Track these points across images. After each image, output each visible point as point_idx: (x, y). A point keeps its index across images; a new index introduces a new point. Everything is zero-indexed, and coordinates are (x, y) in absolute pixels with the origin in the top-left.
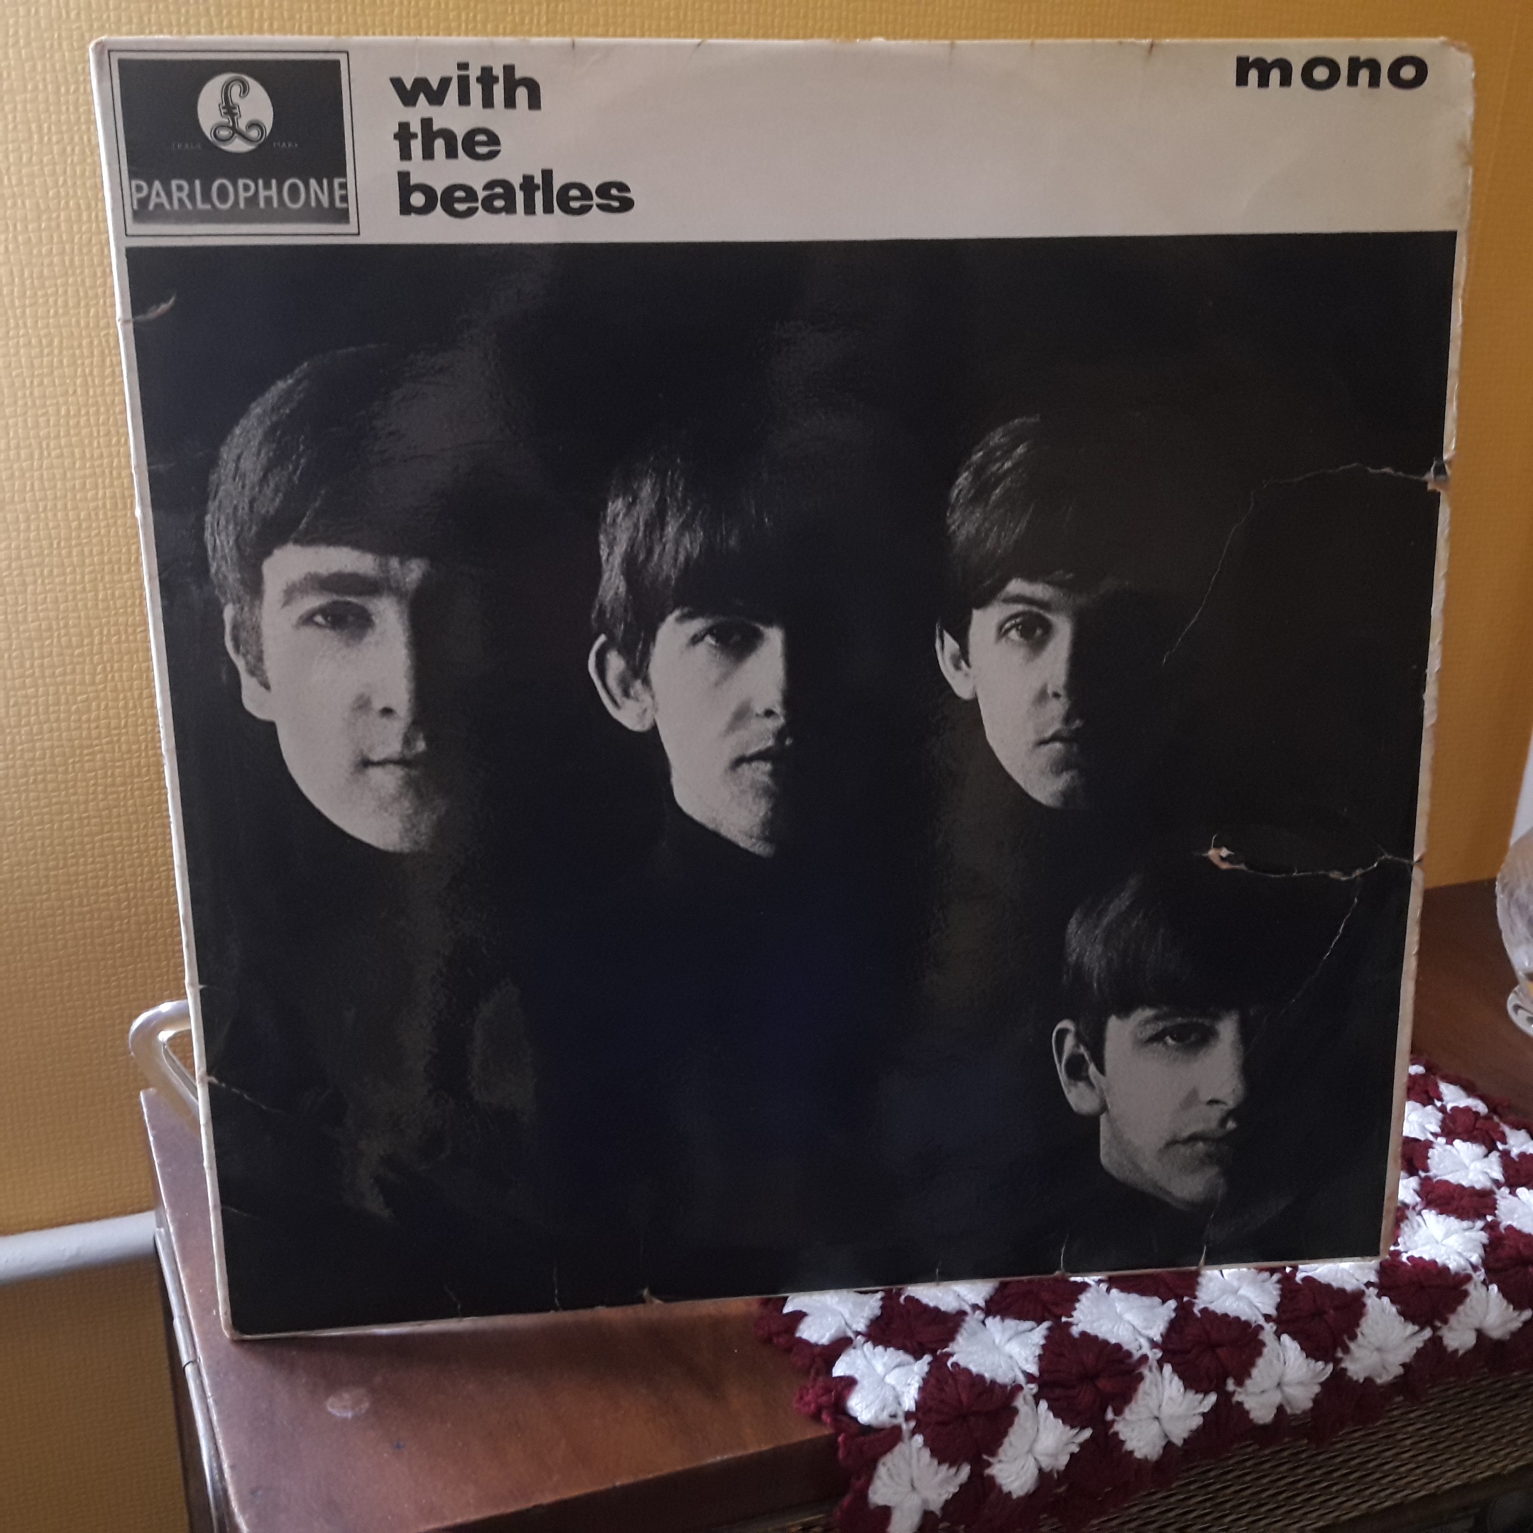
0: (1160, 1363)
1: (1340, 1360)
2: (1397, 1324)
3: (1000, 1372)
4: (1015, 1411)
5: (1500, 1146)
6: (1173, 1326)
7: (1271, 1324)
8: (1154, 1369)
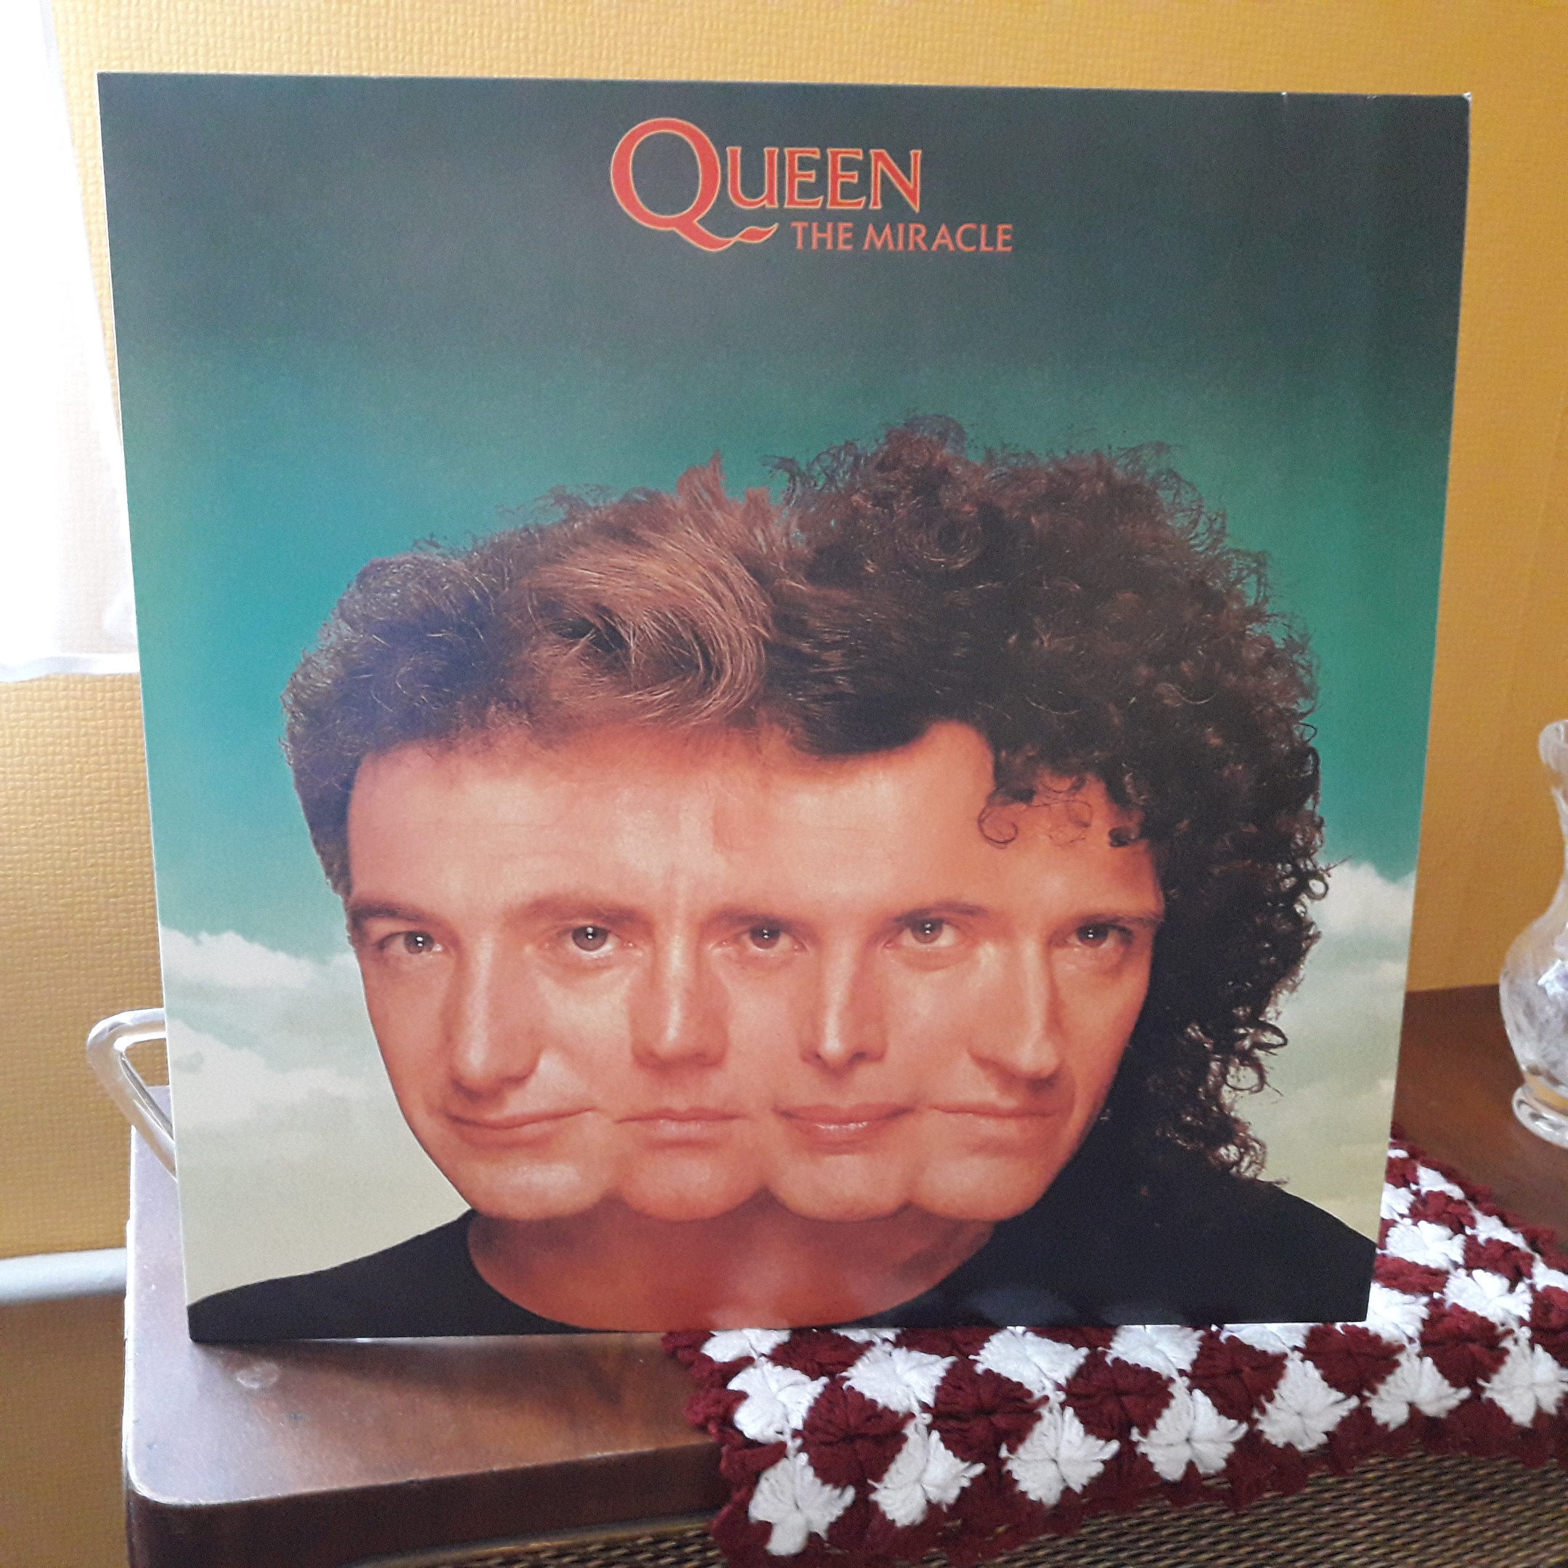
0: (1063, 1405)
1: (1257, 1421)
2: (1319, 1389)
3: (894, 1399)
4: (904, 1439)
5: (1468, 1231)
6: (1081, 1372)
7: (1185, 1378)
8: (1055, 1411)
